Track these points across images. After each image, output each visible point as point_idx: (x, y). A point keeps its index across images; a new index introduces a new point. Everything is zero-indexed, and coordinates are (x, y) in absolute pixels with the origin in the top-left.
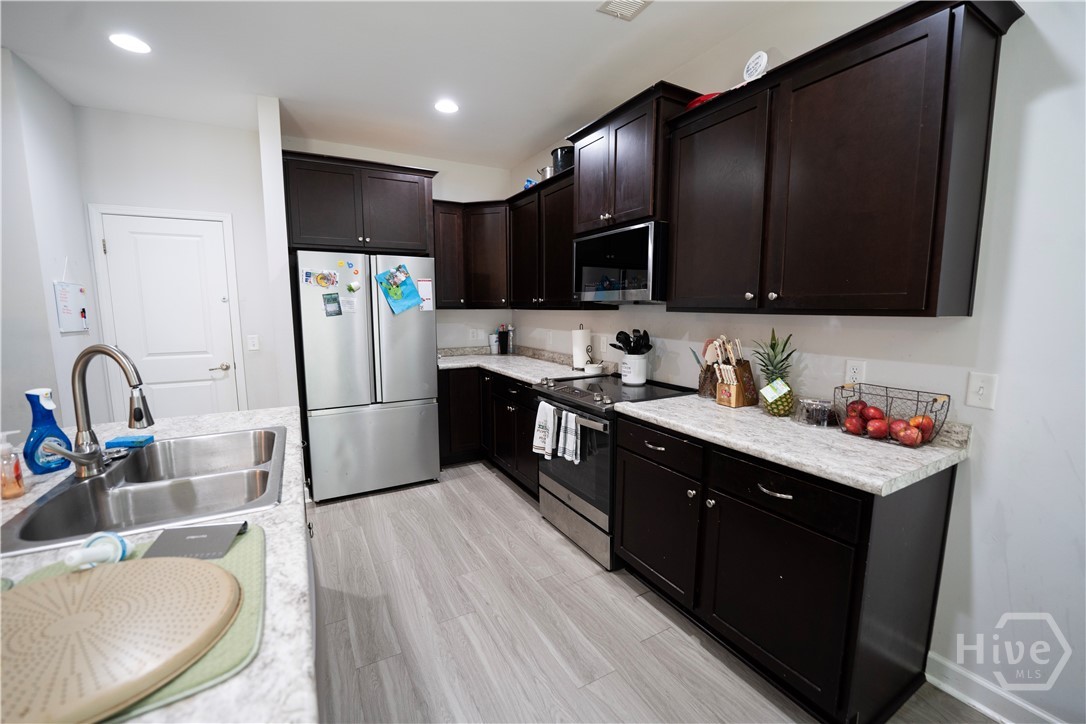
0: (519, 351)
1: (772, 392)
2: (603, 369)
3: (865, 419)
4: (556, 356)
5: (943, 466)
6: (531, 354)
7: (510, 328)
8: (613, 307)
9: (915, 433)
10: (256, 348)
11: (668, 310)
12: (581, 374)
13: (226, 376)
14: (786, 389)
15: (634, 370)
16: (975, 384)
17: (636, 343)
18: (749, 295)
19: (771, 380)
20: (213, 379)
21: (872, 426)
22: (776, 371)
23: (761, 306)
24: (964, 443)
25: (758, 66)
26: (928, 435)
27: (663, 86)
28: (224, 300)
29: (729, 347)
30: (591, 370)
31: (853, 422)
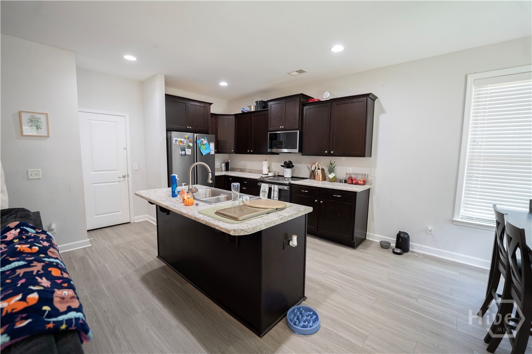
0: (233, 170)
1: (331, 176)
2: (275, 174)
3: (352, 181)
4: (252, 171)
5: (368, 188)
6: (239, 170)
7: (229, 161)
8: (278, 154)
9: (362, 182)
10: (137, 168)
11: (302, 155)
12: (267, 176)
13: (125, 180)
14: (334, 175)
15: (288, 173)
16: (372, 171)
17: (289, 165)
18: (326, 152)
19: (330, 173)
20: (119, 181)
21: (354, 182)
22: (331, 170)
23: (329, 155)
24: (371, 184)
25: (326, 96)
26: (364, 183)
27: (302, 95)
28: (125, 149)
29: (320, 165)
30: (270, 174)
31: (350, 182)
